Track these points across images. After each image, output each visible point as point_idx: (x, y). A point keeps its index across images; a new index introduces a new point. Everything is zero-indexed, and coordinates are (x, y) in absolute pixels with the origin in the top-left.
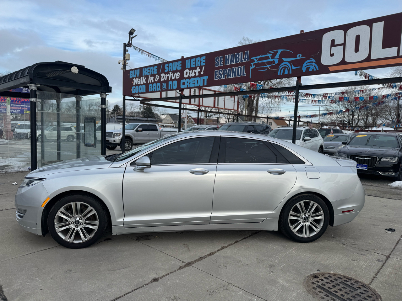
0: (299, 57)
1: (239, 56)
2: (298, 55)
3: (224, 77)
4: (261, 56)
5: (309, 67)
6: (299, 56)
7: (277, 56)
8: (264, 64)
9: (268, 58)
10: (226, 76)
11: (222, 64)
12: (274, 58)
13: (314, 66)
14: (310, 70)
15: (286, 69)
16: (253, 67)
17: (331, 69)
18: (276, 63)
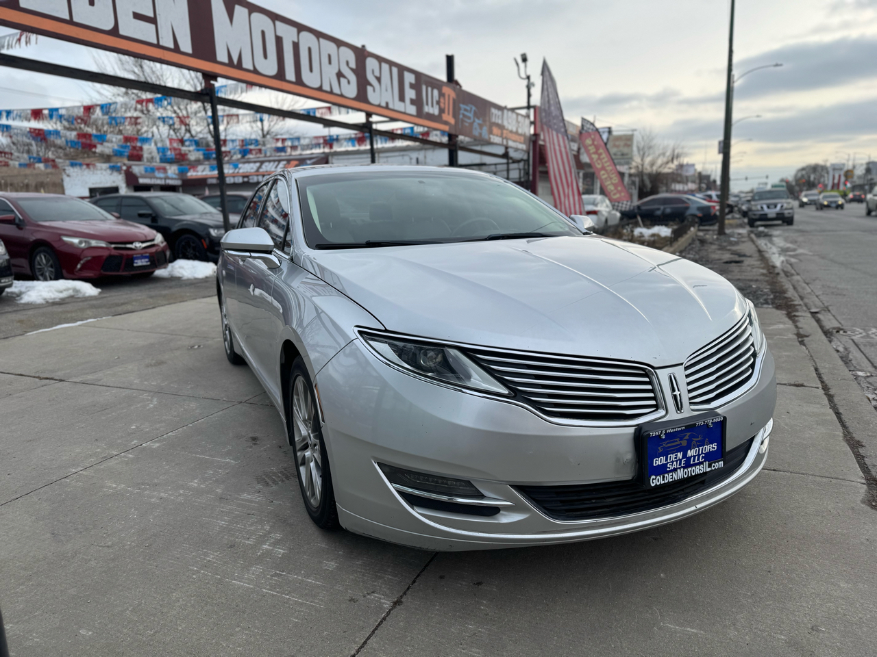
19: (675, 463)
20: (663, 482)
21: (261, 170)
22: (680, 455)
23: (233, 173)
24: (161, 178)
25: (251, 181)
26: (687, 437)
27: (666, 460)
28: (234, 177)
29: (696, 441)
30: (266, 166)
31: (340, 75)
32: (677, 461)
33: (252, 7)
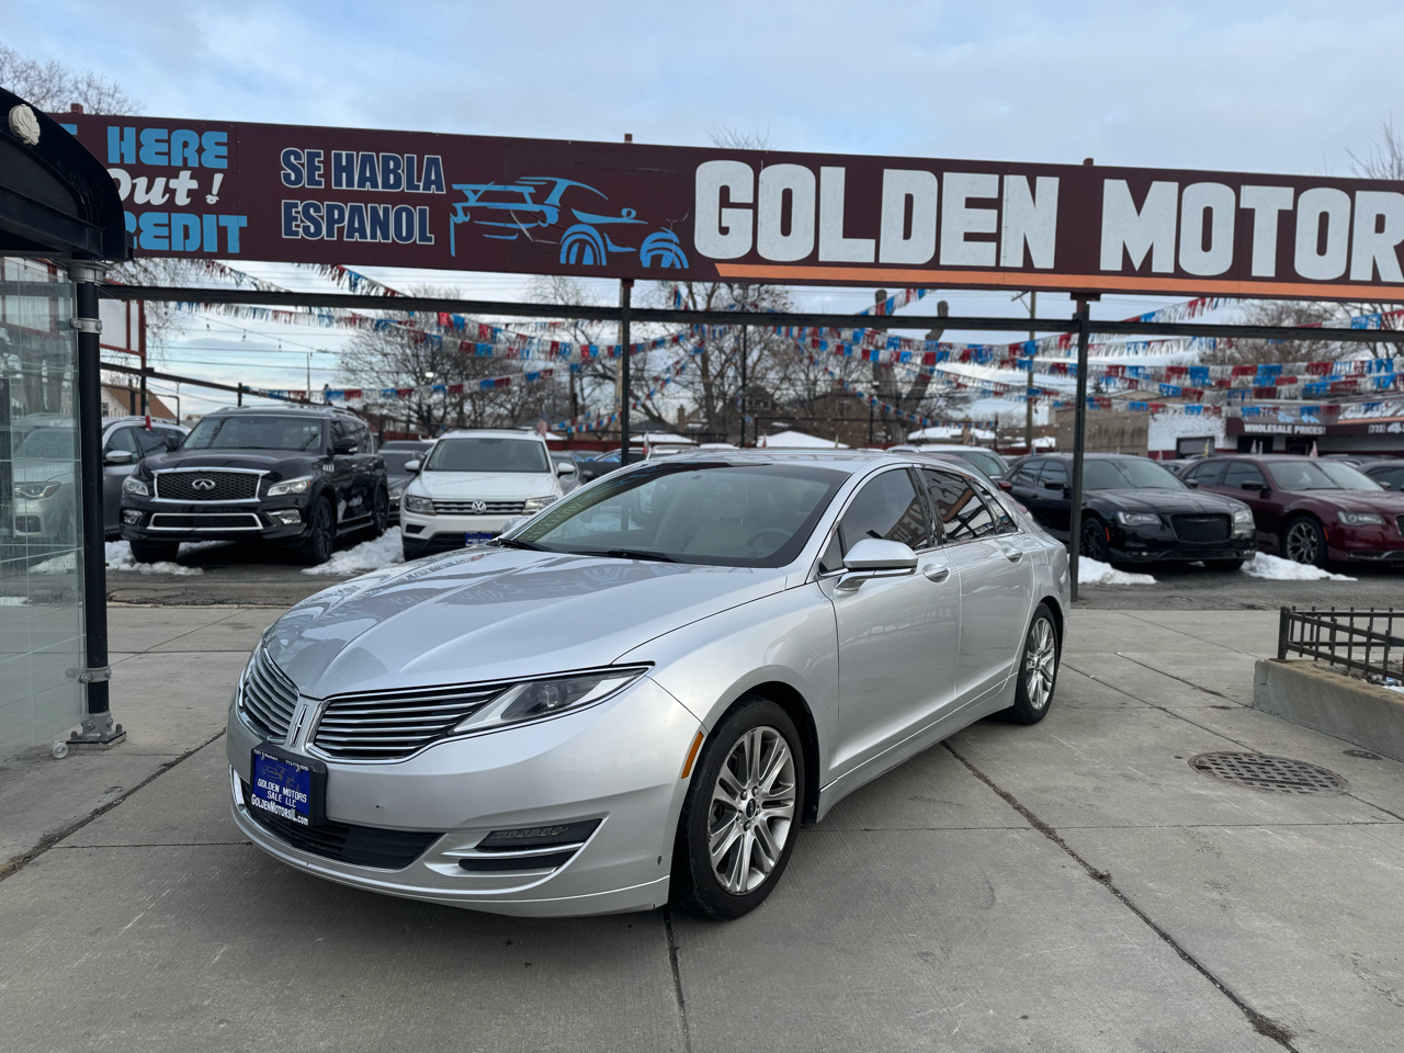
0: (628, 217)
1: (397, 165)
2: (624, 211)
3: (330, 233)
4: (491, 187)
5: (661, 256)
6: (629, 214)
7: (555, 197)
8: (504, 216)
9: (520, 198)
10: (341, 230)
11: (319, 183)
12: (542, 203)
13: (676, 254)
14: (665, 264)
15: (588, 250)
16: (461, 218)
17: (723, 270)
18: (553, 223)
20: (260, 806)
22: (277, 788)
24: (1287, 425)
27: (267, 785)
32: (275, 793)
33: (1185, 178)
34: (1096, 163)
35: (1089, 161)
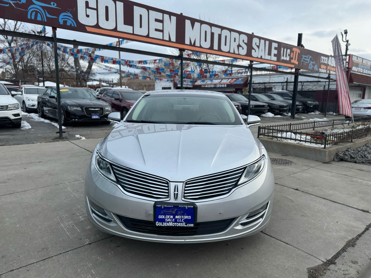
0: (53, 5)
2: (52, 3)
5: (67, 21)
13: (72, 21)
14: (68, 24)
15: (39, 15)
17: (88, 29)
18: (24, 2)
19: (169, 219)
20: (162, 225)
21: (221, 82)
22: (172, 217)
23: (211, 83)
24: (185, 85)
25: (217, 87)
26: (175, 210)
27: (165, 217)
28: (211, 85)
29: (180, 213)
30: (223, 81)
31: (239, 46)
32: (170, 219)
33: (202, 22)
34: (183, 15)
35: (181, 14)
